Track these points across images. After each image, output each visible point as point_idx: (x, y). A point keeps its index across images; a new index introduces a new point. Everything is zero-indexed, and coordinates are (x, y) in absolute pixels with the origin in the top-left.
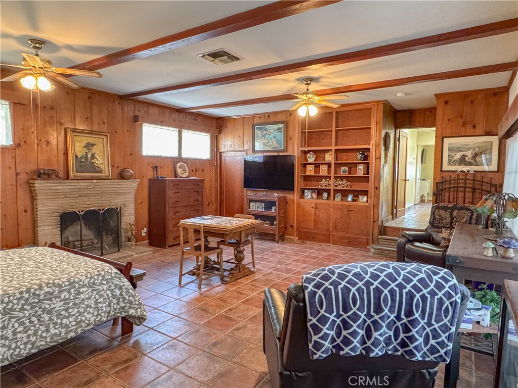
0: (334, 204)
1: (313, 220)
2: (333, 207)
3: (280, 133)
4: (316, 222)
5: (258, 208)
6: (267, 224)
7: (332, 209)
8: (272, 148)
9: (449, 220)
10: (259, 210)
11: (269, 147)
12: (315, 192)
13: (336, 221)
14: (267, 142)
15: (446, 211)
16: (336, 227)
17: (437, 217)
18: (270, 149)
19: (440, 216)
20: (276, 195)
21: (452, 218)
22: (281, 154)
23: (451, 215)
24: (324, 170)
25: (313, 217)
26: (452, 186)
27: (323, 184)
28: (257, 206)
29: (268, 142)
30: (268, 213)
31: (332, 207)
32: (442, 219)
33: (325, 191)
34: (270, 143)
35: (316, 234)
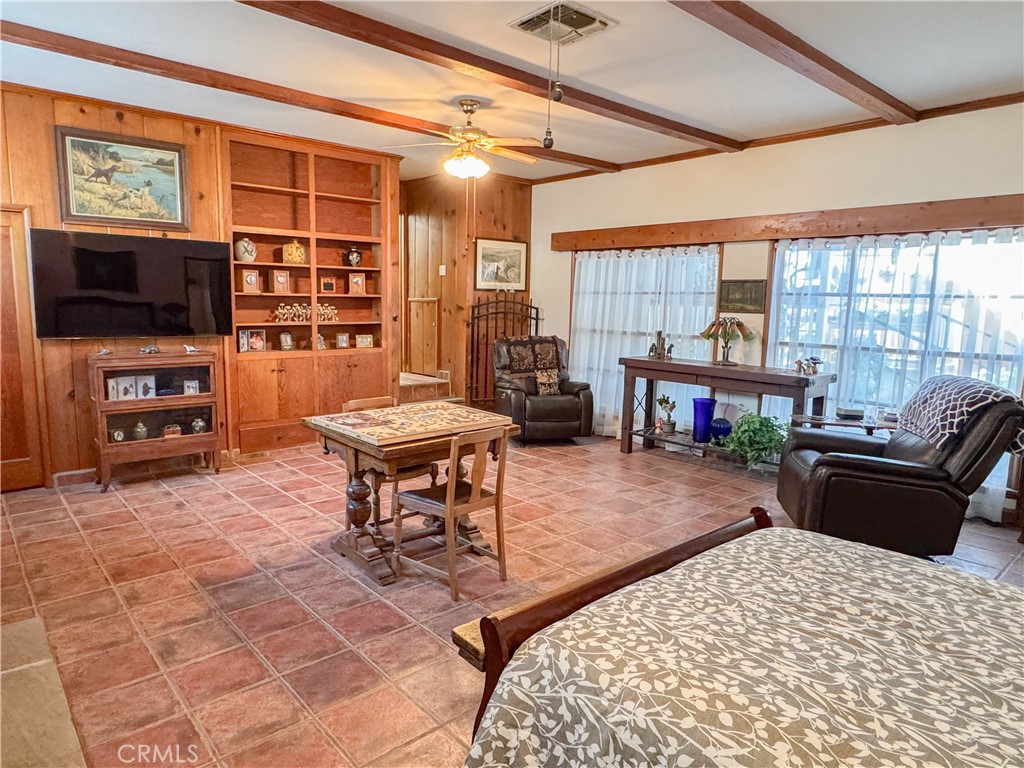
0: (319, 358)
1: (277, 398)
2: (319, 365)
3: (167, 177)
4: (283, 403)
5: (126, 392)
6: (174, 433)
7: (316, 368)
8: (141, 215)
9: (531, 358)
10: (131, 397)
11: (130, 212)
12: (258, 334)
13: (326, 392)
14: (121, 194)
15: (525, 347)
16: (326, 404)
17: (516, 356)
18: (134, 216)
19: (518, 354)
20: (190, 351)
21: (536, 356)
22: (172, 235)
23: (533, 351)
24: (281, 282)
25: (274, 395)
26: (491, 311)
27: (285, 315)
28: (121, 388)
29: (125, 197)
30: (171, 401)
31: (316, 364)
32: (523, 359)
33: (283, 332)
34: (133, 199)
35: (284, 429)
